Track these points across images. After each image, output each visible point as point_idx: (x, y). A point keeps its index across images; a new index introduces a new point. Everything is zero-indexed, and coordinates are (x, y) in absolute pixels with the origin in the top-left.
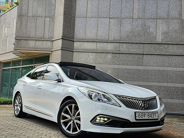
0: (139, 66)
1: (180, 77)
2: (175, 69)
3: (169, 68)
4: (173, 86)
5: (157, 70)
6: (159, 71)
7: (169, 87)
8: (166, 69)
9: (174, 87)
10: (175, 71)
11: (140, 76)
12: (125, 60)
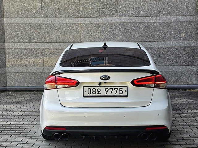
0: (111, 18)
1: (174, 31)
2: (168, 19)
3: (158, 18)
4: (164, 46)
5: (140, 23)
6: (143, 24)
7: (159, 48)
8: (154, 19)
9: (165, 48)
10: (167, 22)
11: (113, 34)
12: (89, 9)
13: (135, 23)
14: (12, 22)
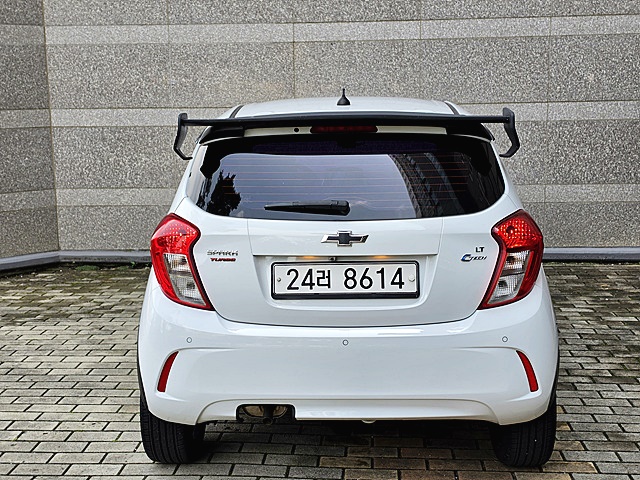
2: (589, 25)
3: (556, 21)
11: (404, 77)
13: (476, 39)
14: (70, 41)
